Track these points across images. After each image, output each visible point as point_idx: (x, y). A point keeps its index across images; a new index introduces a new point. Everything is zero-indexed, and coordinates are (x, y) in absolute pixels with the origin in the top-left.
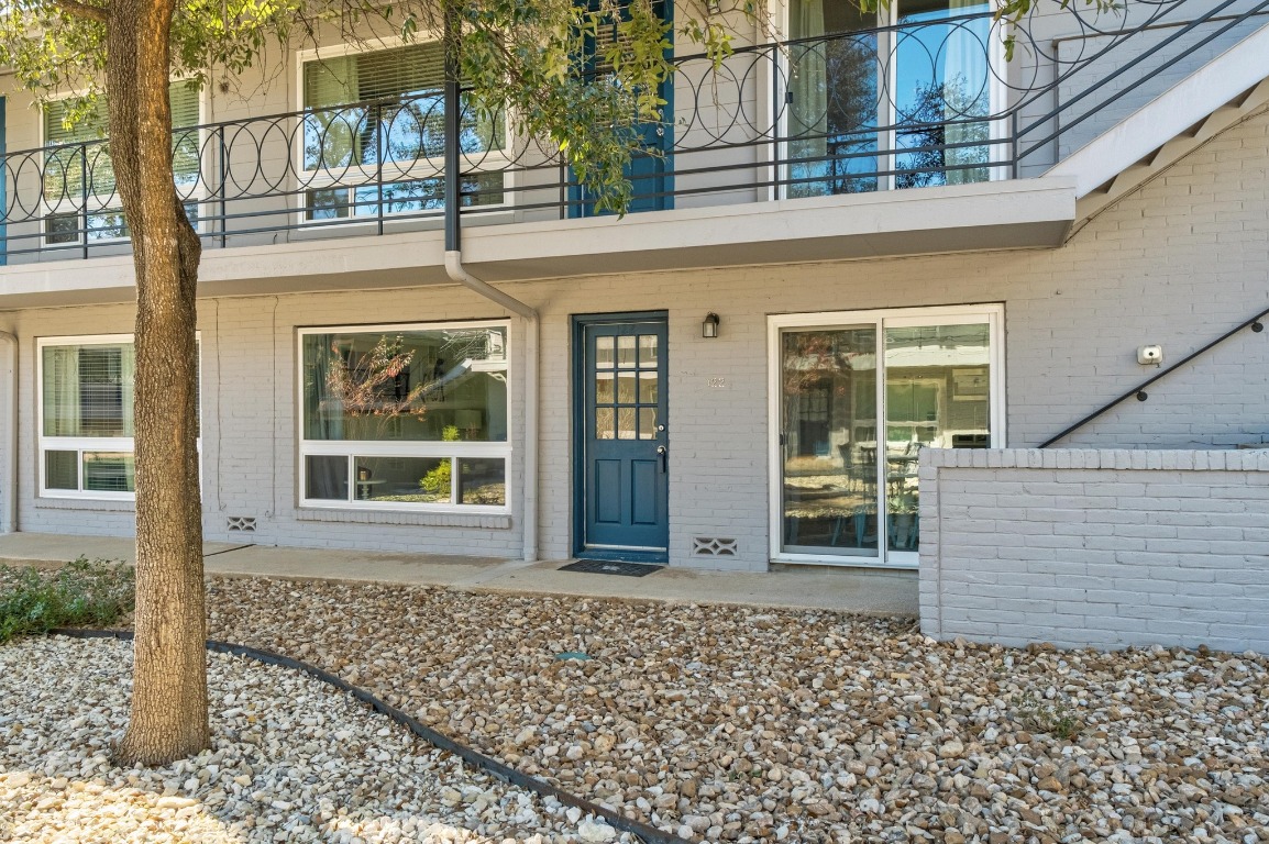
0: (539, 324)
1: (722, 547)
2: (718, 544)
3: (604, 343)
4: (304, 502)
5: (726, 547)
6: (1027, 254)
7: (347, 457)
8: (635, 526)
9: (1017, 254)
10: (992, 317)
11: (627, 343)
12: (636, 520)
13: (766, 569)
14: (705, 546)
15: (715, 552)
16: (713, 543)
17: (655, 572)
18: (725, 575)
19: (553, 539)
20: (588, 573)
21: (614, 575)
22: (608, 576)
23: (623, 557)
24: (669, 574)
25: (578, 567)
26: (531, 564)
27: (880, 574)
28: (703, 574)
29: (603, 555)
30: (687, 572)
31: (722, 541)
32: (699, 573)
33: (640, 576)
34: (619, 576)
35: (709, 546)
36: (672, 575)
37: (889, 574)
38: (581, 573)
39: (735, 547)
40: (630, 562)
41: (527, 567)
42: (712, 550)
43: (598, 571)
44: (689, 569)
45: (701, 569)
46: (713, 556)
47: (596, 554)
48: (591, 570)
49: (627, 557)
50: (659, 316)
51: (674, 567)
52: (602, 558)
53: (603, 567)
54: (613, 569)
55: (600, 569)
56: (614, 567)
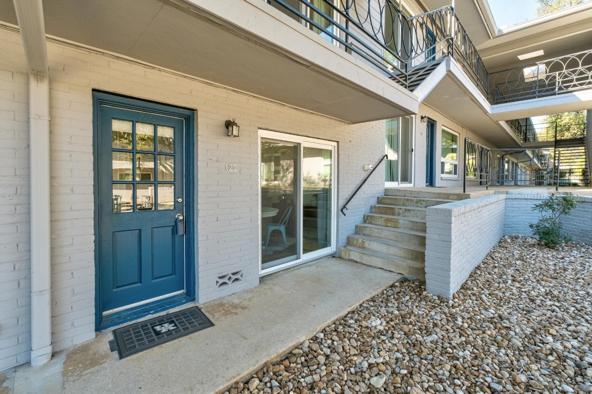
0: (51, 90)
1: (234, 277)
2: (231, 276)
5: (236, 277)
8: (154, 281)
12: (156, 276)
13: (259, 282)
14: (223, 281)
15: (230, 282)
16: (228, 277)
17: (207, 314)
18: (249, 296)
19: (73, 324)
20: (163, 345)
21: (192, 334)
22: (190, 339)
23: (152, 310)
24: (220, 312)
25: (133, 342)
26: (57, 367)
27: (299, 267)
28: (236, 301)
29: (129, 315)
30: (224, 304)
31: (234, 274)
32: (232, 302)
33: (212, 325)
34: (197, 333)
35: (226, 280)
36: (224, 312)
37: (302, 266)
38: (156, 349)
39: (241, 276)
40: (163, 313)
41: (64, 376)
42: (228, 281)
43: (166, 337)
44: (216, 300)
45: (223, 298)
46: (229, 286)
47: (121, 318)
48: (156, 340)
49: (155, 309)
50: (183, 113)
51: (204, 304)
52: (130, 320)
53: (155, 331)
54: (172, 328)
55: (158, 333)
56: (166, 325)
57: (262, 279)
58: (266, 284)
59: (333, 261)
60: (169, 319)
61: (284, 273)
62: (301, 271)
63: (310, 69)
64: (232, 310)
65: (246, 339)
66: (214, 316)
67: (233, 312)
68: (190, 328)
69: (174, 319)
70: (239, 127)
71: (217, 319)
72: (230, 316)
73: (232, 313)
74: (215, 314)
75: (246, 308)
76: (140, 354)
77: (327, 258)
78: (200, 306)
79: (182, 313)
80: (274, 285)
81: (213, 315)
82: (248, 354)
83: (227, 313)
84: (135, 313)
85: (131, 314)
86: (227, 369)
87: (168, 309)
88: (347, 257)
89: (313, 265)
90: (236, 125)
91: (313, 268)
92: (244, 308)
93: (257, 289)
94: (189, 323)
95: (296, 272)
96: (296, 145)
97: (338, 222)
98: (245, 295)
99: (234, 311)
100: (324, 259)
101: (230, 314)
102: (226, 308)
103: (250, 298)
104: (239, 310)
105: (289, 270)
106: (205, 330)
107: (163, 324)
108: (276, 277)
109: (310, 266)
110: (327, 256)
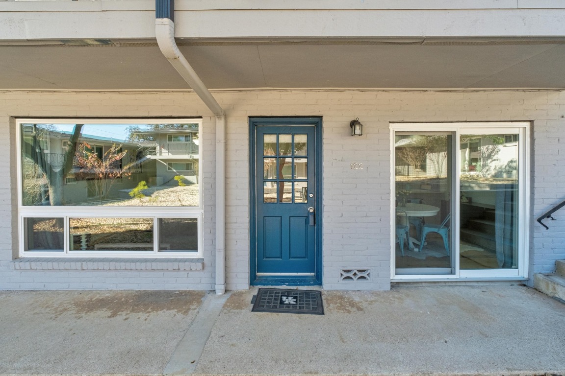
0: (226, 122)
1: (360, 275)
2: (357, 273)
3: (269, 139)
4: (23, 253)
5: (362, 275)
6: (545, 93)
7: (63, 219)
8: (291, 259)
9: (541, 93)
10: (521, 130)
11: (285, 139)
12: (292, 256)
13: (390, 287)
14: (348, 275)
15: (355, 279)
16: (353, 273)
17: (324, 302)
18: (372, 299)
19: (236, 276)
20: (280, 314)
21: (303, 315)
22: (300, 318)
23: (287, 282)
24: (336, 304)
25: (264, 302)
26: (224, 300)
27: (454, 284)
28: (357, 299)
29: (271, 281)
30: (344, 298)
31: (360, 271)
32: (353, 298)
33: (323, 314)
34: (307, 315)
35: (351, 275)
36: (339, 305)
37: (458, 284)
38: (274, 314)
39: (368, 275)
40: (294, 288)
41: (223, 307)
42: (353, 277)
43: (285, 308)
44: (339, 291)
45: (347, 291)
46: (354, 282)
47: (266, 281)
48: (278, 307)
49: (289, 282)
50: (312, 121)
51: (327, 291)
52: (272, 285)
53: (281, 299)
54: (293, 303)
55: (282, 302)
56: (290, 298)
57: (395, 285)
58: (398, 291)
59: (521, 291)
60: (295, 295)
61: (429, 286)
62: (455, 291)
63: (425, 44)
64: (348, 307)
65: (343, 342)
66: (329, 306)
67: (347, 308)
68: (304, 309)
69: (298, 296)
70: (362, 125)
71: (330, 309)
72: (343, 312)
73: (346, 310)
74: (331, 305)
75: (362, 310)
76: (263, 313)
77: (509, 284)
78: (323, 293)
79: (307, 293)
80: (408, 296)
81: (329, 304)
82: (336, 358)
83: (342, 307)
84: (276, 281)
85: (273, 280)
86: (311, 361)
87: (299, 285)
88: (550, 292)
89: (479, 287)
90: (359, 124)
91: (476, 290)
92: (359, 309)
93: (386, 294)
94: (306, 304)
95: (446, 289)
96: (450, 134)
97: (532, 237)
98: (370, 296)
99: (349, 308)
100: (502, 283)
101: (343, 309)
102: (344, 302)
103: (371, 301)
104: (355, 309)
105: (437, 284)
106: (314, 315)
107: (289, 296)
108: (416, 287)
109: (473, 287)
110: (510, 281)
